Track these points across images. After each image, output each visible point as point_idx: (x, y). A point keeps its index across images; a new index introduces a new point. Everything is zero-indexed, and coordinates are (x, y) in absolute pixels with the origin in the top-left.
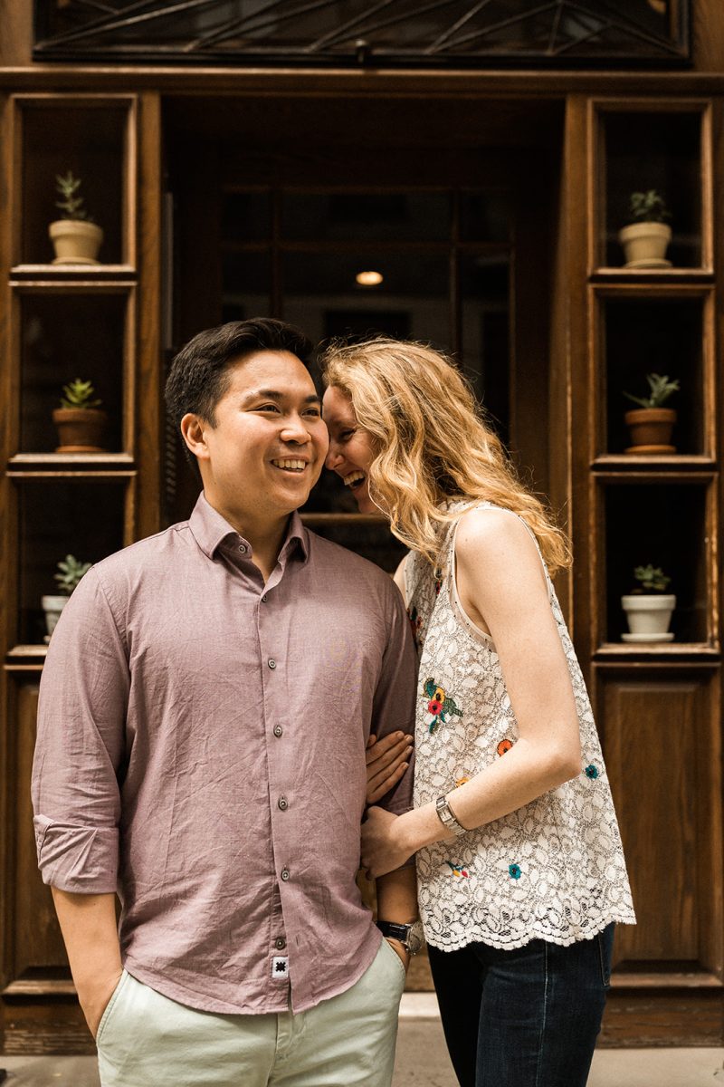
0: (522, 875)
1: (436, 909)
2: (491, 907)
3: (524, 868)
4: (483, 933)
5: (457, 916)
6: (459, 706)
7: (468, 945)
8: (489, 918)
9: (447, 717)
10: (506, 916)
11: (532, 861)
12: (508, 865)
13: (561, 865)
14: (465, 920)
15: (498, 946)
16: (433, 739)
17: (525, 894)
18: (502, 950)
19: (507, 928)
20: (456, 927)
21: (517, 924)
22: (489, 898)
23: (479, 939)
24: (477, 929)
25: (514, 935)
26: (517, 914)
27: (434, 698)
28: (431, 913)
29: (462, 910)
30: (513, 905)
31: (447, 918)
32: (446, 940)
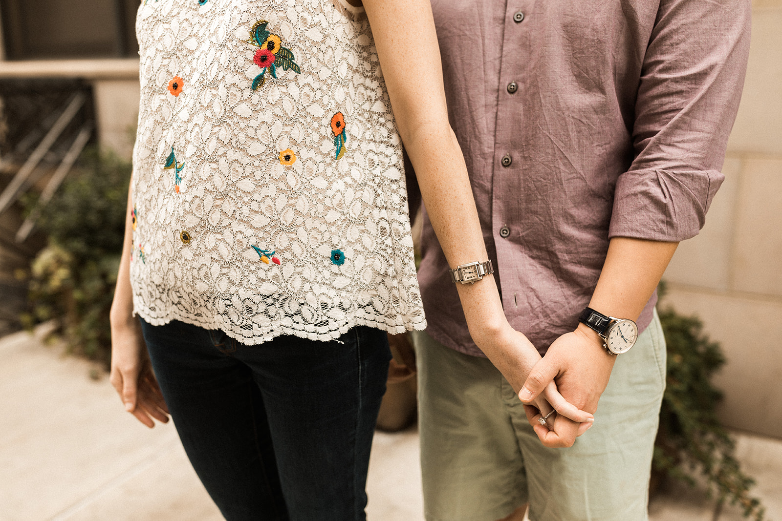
0: (346, 261)
1: (235, 299)
2: (309, 296)
3: (348, 253)
4: (295, 325)
5: (262, 307)
6: (298, 60)
7: (275, 339)
8: (304, 309)
9: (280, 72)
10: (324, 306)
11: (359, 247)
12: (330, 250)
13: (389, 251)
14: (272, 311)
15: (313, 337)
16: (255, 98)
17: (349, 281)
18: (319, 342)
19: (325, 318)
20: (261, 319)
21: (337, 313)
22: (307, 287)
23: (290, 332)
24: (287, 321)
25: (332, 325)
26: (337, 303)
27: (265, 47)
28: (228, 302)
29: (270, 301)
30: (332, 293)
31: (249, 309)
32: (246, 332)
